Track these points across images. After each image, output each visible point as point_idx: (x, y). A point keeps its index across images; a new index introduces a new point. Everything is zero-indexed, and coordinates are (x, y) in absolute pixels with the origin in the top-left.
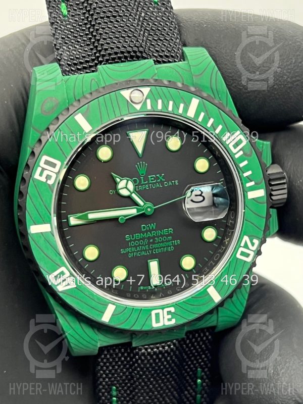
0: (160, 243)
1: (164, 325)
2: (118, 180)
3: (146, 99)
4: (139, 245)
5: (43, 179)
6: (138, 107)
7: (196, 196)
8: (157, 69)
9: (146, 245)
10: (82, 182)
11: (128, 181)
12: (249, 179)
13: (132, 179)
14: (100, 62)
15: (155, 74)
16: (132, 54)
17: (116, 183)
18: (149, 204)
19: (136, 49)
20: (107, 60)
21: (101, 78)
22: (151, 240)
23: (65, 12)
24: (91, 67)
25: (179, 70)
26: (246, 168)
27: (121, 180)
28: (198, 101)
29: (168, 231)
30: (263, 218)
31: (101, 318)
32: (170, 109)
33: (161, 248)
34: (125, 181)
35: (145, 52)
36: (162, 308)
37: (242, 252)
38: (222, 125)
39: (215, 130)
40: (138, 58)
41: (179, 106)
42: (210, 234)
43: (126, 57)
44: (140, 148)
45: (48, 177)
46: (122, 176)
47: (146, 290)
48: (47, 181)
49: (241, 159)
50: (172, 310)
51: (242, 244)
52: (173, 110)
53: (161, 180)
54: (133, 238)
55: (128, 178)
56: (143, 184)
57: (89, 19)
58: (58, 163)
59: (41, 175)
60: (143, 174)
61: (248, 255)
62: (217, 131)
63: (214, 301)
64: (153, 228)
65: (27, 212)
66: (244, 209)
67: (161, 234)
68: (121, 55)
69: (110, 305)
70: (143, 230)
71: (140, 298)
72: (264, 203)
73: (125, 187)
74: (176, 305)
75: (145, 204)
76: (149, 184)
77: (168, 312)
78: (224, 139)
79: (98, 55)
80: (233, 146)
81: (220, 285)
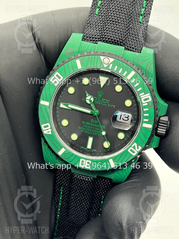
0: (97, 131)
1: (85, 167)
2: (87, 95)
3: (111, 63)
4: (87, 128)
6: (105, 66)
7: (125, 117)
8: (124, 52)
9: (90, 129)
10: (71, 90)
12: (146, 117)
13: (94, 97)
14: (101, 40)
15: (122, 54)
16: (116, 41)
17: (86, 97)
19: (118, 40)
20: (104, 41)
22: (93, 128)
23: (97, 13)
24: (97, 41)
25: (134, 56)
26: (147, 112)
27: (89, 96)
28: (135, 73)
30: (147, 138)
31: (58, 152)
32: (120, 72)
33: (97, 133)
34: (90, 97)
35: (122, 43)
36: (86, 159)
37: (131, 149)
38: (142, 88)
39: (137, 89)
40: (118, 44)
41: (125, 72)
42: (121, 136)
43: (113, 42)
44: (102, 85)
45: (55, 82)
46: (90, 94)
47: (84, 149)
49: (145, 107)
50: (90, 162)
51: (133, 146)
52: (121, 73)
53: (107, 103)
54: (86, 123)
55: (92, 96)
56: (99, 102)
58: (62, 78)
60: (100, 97)
61: (134, 152)
62: (138, 90)
63: (111, 166)
64: (96, 123)
65: (42, 94)
67: (99, 127)
68: (111, 41)
69: (63, 148)
70: (91, 122)
71: (79, 152)
72: (150, 131)
73: (89, 99)
74: (93, 161)
75: (96, 110)
76: (101, 102)
77: (88, 162)
78: (140, 95)
79: (101, 37)
80: (144, 100)
81: (116, 160)
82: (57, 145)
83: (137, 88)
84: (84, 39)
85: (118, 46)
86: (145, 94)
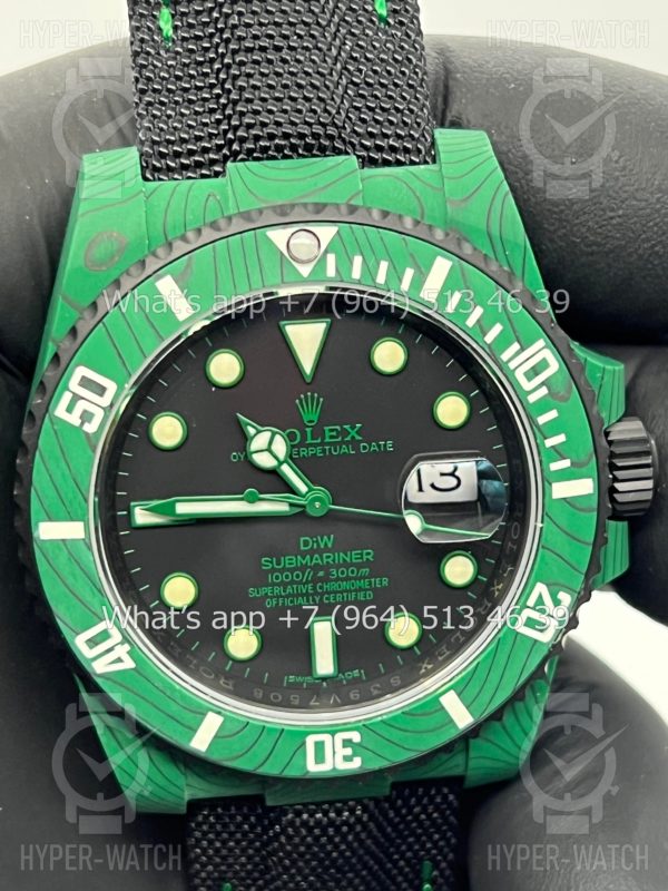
0: (342, 580)
1: (334, 769)
2: (251, 431)
3: (326, 252)
4: (293, 582)
5: (74, 419)
6: (305, 270)
8: (362, 180)
9: (307, 582)
10: (167, 430)
11: (274, 434)
12: (558, 452)
13: (284, 431)
14: (235, 155)
15: (357, 194)
16: (309, 140)
17: (245, 439)
18: (321, 492)
19: (318, 129)
20: (250, 152)
21: (230, 192)
22: (321, 574)
23: (167, 29)
24: (213, 162)
25: (416, 185)
26: (554, 427)
27: (259, 432)
28: (449, 264)
29: (361, 554)
30: (587, 544)
31: (190, 739)
32: (381, 279)
33: (341, 592)
34: (267, 435)
36: (333, 730)
37: (529, 619)
38: (502, 324)
39: (485, 334)
40: (323, 151)
41: (403, 273)
42: (459, 570)
43: (294, 148)
44: (307, 362)
45: (86, 417)
46: (262, 422)
47: (301, 684)
48: (82, 424)
49: (543, 406)
50: (356, 737)
51: (531, 602)
52: (386, 282)
53: (353, 438)
54: (278, 564)
55: (274, 429)
56: (311, 445)
57: (220, 51)
58: (111, 387)
59: (69, 410)
60: (313, 421)
62: (489, 338)
63: (455, 725)
64: (326, 544)
65: (33, 490)
66: (542, 522)
67: (344, 560)
68: (283, 143)
69: (210, 714)
70: (302, 548)
71: (285, 705)
72: (593, 511)
73: (267, 447)
74: (366, 728)
75: (310, 490)
76: (323, 444)
77: (344, 741)
78: (505, 357)
79: (230, 136)
80: (526, 374)
81: (472, 690)
82: (174, 709)
83: (482, 327)
84: (150, 171)
85: (326, 159)
86: (523, 349)
